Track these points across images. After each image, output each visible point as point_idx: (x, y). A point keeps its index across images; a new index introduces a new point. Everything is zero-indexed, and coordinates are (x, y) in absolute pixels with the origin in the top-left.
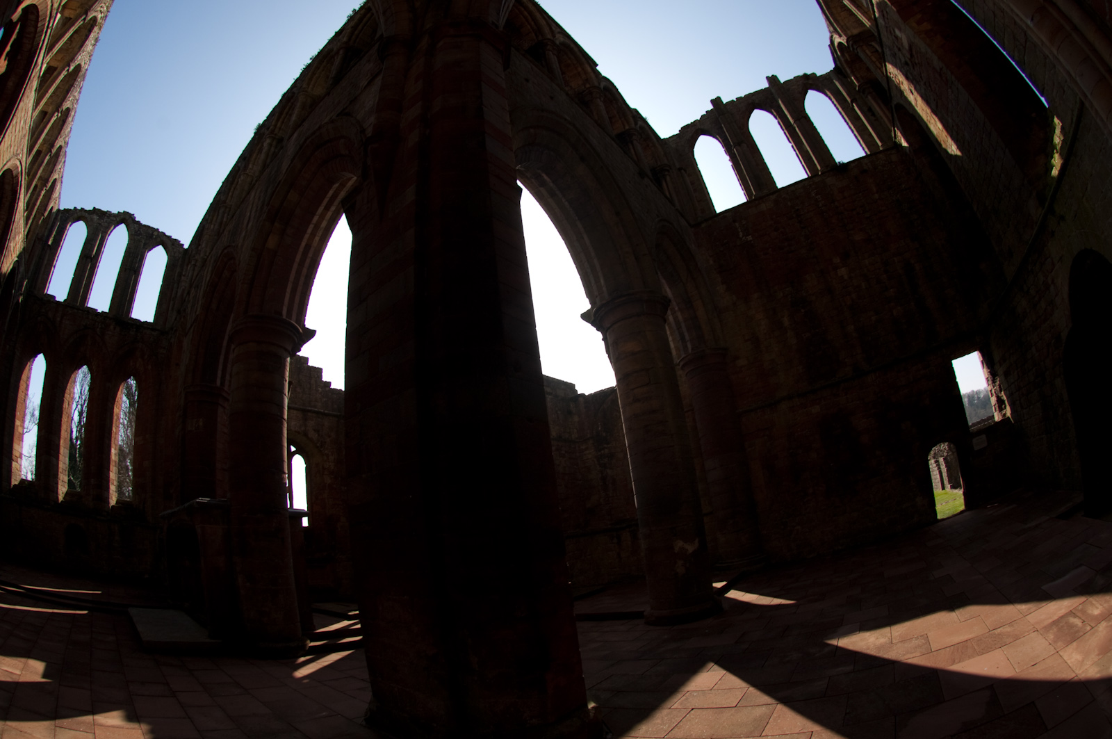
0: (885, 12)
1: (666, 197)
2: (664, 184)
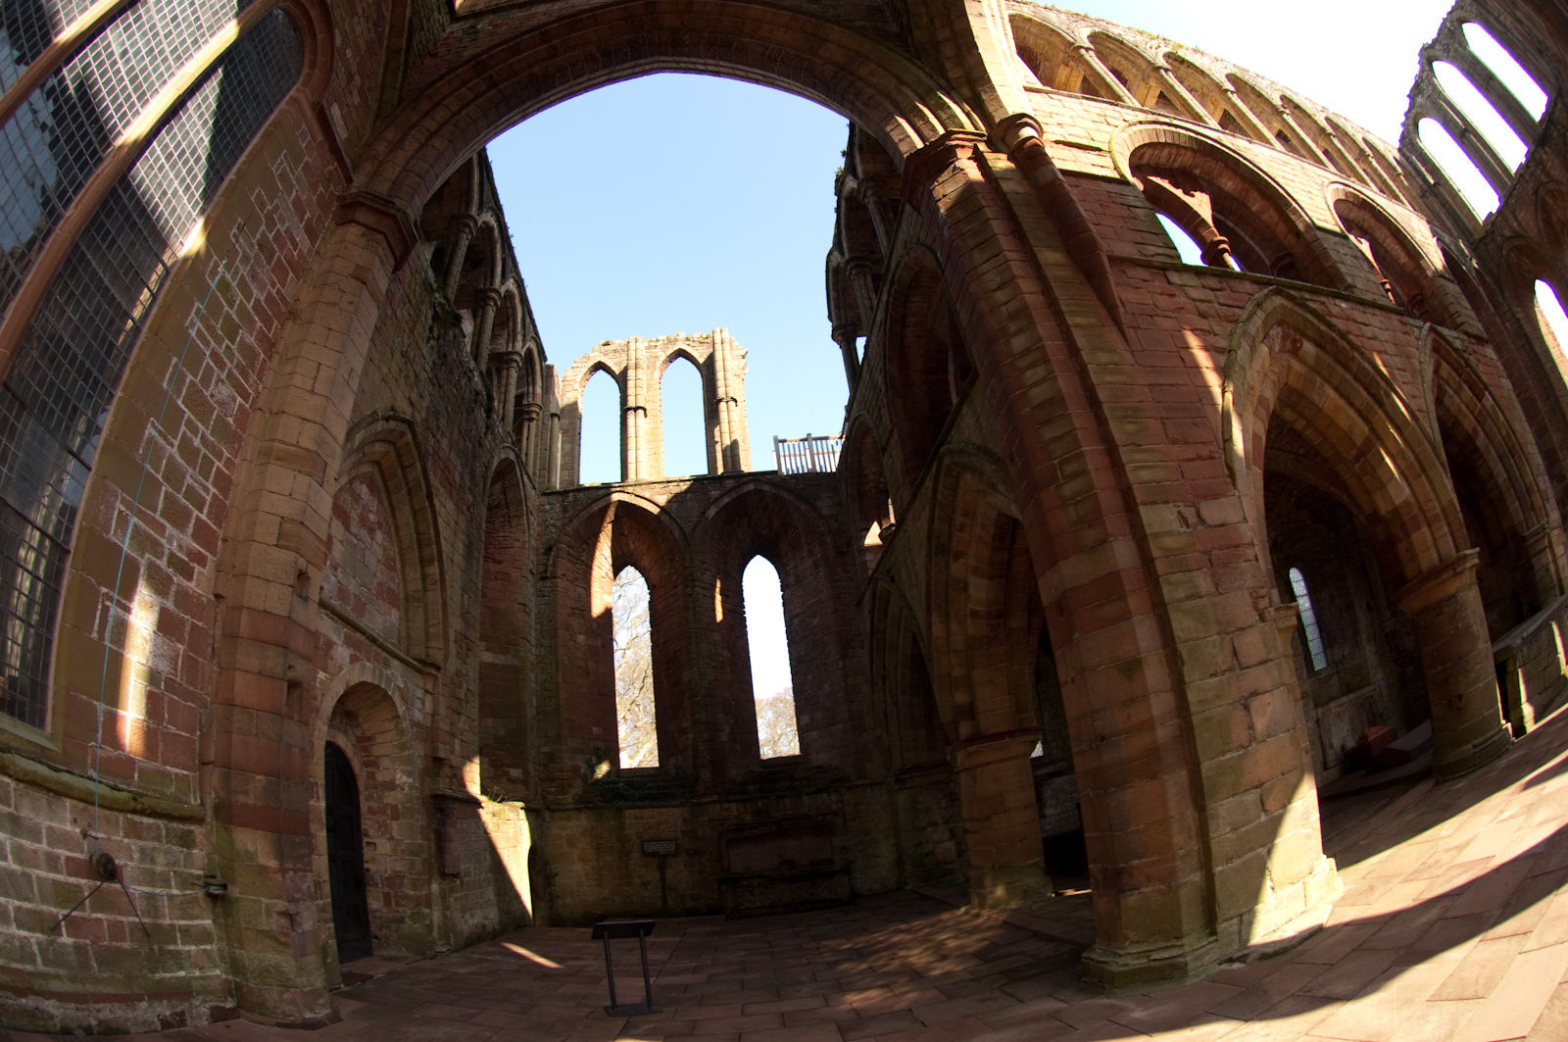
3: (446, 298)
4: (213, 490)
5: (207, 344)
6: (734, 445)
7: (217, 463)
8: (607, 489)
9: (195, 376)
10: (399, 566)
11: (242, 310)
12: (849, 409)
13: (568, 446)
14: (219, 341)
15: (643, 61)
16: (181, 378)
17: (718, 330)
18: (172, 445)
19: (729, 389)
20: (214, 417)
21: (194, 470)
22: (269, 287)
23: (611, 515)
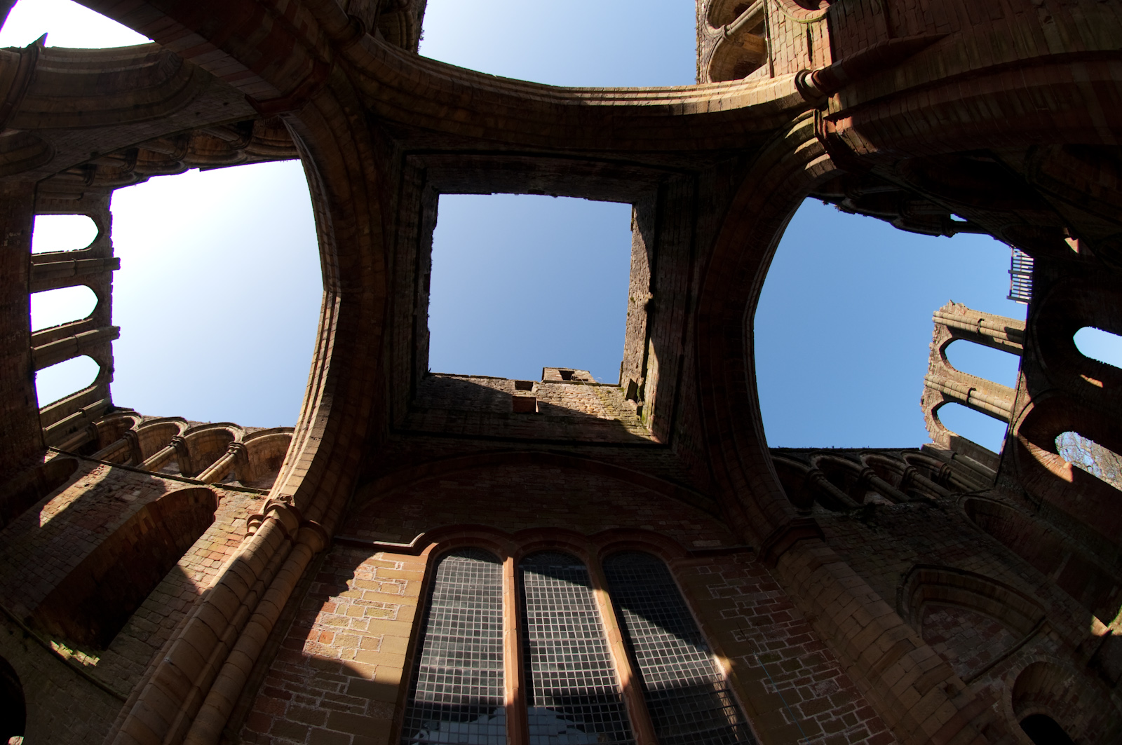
0: (155, 487)
1: (68, 169)
2: (79, 172)
3: (855, 508)
4: (864, 722)
5: (789, 684)
6: (1007, 330)
7: (854, 711)
8: (1008, 436)
9: (800, 700)
10: (983, 614)
11: (786, 653)
12: (996, 238)
13: (975, 454)
14: (794, 675)
15: (743, 331)
16: (795, 709)
17: (934, 318)
18: (822, 735)
19: (972, 322)
20: (830, 700)
21: (845, 727)
22: (785, 629)
23: (1023, 440)
